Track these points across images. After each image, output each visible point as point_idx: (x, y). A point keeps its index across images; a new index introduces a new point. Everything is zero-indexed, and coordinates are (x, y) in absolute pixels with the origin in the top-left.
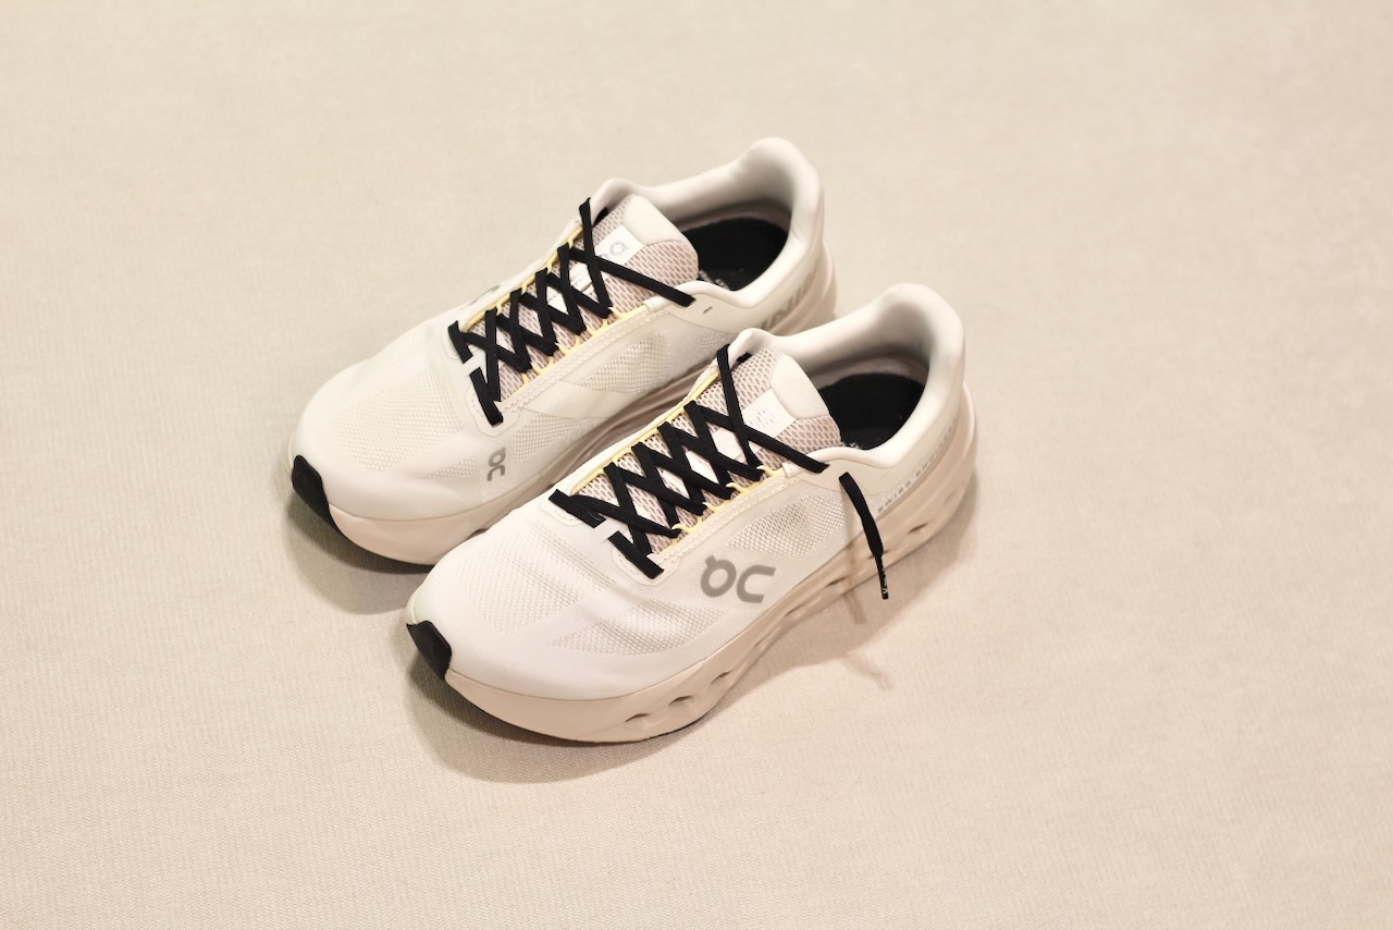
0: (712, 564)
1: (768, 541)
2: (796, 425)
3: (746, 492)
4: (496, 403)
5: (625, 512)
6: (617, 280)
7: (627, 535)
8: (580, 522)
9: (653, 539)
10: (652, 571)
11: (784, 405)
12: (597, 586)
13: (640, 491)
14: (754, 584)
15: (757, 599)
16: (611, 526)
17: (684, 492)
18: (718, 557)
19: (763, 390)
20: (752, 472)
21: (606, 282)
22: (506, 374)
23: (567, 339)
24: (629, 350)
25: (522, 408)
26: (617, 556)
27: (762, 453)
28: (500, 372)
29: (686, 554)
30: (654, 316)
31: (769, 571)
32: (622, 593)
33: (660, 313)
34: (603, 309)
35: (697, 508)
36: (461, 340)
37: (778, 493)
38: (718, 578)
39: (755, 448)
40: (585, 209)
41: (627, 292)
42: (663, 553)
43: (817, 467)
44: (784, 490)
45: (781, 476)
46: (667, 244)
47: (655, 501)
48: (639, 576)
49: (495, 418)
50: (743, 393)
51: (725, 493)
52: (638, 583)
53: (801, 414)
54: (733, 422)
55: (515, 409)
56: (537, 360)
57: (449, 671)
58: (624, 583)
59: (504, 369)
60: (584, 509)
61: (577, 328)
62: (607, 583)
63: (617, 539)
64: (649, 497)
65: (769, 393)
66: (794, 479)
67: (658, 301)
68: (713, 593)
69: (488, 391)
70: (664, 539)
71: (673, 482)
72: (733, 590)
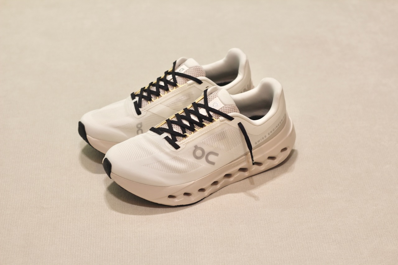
0: (196, 147)
1: (215, 143)
2: (224, 107)
3: (208, 126)
4: (140, 109)
5: (170, 131)
6: (180, 77)
7: (170, 137)
8: (157, 134)
9: (178, 138)
10: (177, 147)
11: (221, 101)
12: (160, 152)
13: (175, 125)
14: (212, 158)
15: (213, 163)
16: (165, 134)
17: (189, 125)
18: (199, 146)
19: (215, 97)
20: (210, 119)
21: (177, 78)
22: (144, 102)
23: (163, 93)
24: (182, 98)
25: (147, 111)
26: (166, 143)
27: (214, 115)
28: (142, 101)
29: (188, 143)
30: (190, 86)
31: (216, 154)
32: (167, 154)
33: (192, 86)
34: (174, 84)
35: (192, 130)
36: (133, 96)
37: (218, 127)
38: (199, 153)
39: (211, 113)
40: (175, 63)
41: (182, 80)
42: (180, 142)
43: (231, 118)
44: (220, 126)
45: (219, 120)
46: (196, 67)
47: (179, 128)
48: (173, 149)
49: (139, 113)
50: (209, 99)
51: (202, 126)
52: (172, 151)
53: (226, 103)
54: (206, 106)
55: (145, 110)
56: (154, 98)
57: (111, 173)
58: (168, 151)
59: (144, 101)
60: (159, 131)
61: (167, 90)
62: (162, 151)
63: (167, 138)
64: (178, 127)
65: (217, 98)
66: (223, 122)
67: (191, 81)
68: (197, 158)
69: (138, 106)
70: (181, 138)
71: (186, 122)
72: (204, 159)
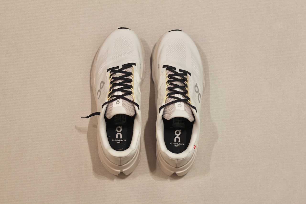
4: (166, 68)
16: (120, 67)
22: (170, 73)
23: (169, 86)
34: (169, 95)
36: (185, 73)
49: (164, 66)
56: (169, 79)
61: (169, 89)
